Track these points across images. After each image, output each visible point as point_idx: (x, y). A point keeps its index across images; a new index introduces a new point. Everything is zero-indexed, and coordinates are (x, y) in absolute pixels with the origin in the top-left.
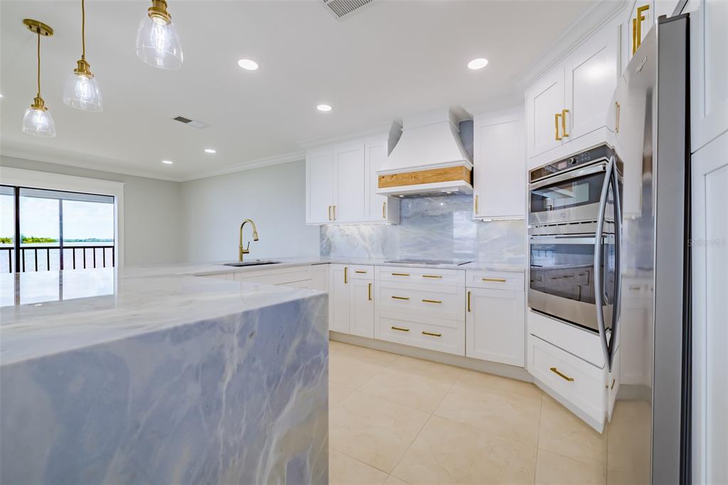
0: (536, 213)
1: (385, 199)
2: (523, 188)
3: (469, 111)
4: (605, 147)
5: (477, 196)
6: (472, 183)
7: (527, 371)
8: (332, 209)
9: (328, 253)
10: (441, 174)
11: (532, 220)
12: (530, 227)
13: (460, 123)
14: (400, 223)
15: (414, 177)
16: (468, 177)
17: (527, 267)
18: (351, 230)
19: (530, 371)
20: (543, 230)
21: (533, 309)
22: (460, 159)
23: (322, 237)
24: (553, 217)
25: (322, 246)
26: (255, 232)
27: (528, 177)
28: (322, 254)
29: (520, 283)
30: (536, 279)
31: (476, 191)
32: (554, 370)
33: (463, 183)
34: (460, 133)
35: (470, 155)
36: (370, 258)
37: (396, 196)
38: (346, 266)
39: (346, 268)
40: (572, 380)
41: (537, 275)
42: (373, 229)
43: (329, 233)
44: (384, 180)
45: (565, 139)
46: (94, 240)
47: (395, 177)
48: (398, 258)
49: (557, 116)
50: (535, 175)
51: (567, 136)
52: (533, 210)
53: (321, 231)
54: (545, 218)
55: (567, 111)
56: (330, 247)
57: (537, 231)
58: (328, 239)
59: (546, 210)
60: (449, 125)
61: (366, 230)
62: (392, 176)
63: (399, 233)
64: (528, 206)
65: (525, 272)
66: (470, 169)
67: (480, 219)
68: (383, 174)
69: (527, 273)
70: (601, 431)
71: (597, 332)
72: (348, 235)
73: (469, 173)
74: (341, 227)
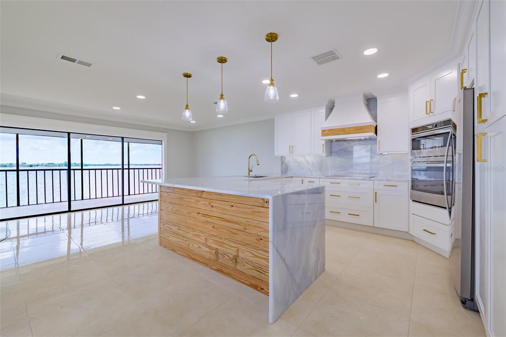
0: (415, 151)
1: (324, 142)
2: (407, 137)
3: (375, 94)
4: (450, 120)
5: (379, 141)
6: (376, 134)
7: (409, 234)
8: (291, 148)
9: (286, 172)
10: (359, 129)
11: (412, 154)
12: (411, 158)
13: (368, 99)
14: (331, 155)
15: (343, 131)
16: (374, 130)
17: (410, 179)
18: (300, 159)
19: (411, 233)
20: (419, 160)
21: (413, 201)
22: (369, 121)
23: (282, 163)
24: (424, 153)
25: (282, 168)
26: (257, 161)
27: (410, 131)
28: (282, 172)
29: (406, 187)
30: (415, 185)
31: (379, 138)
32: (425, 230)
33: (372, 134)
34: (368, 105)
35: (375, 118)
36: (313, 175)
37: (331, 141)
38: (303, 178)
39: (302, 180)
40: (435, 234)
41: (416, 183)
42: (314, 158)
43: (287, 161)
44: (325, 132)
45: (431, 114)
46: (109, 165)
47: (331, 131)
48: (330, 175)
49: (427, 102)
50: (414, 130)
51: (432, 112)
52: (413, 149)
53: (281, 160)
54: (420, 153)
55: (432, 100)
56: (287, 168)
57: (415, 160)
58: (286, 164)
59: (420, 149)
60: (363, 102)
61: (310, 159)
62: (330, 130)
63: (330, 161)
64: (410, 147)
65: (408, 181)
66: (375, 126)
67: (381, 153)
68: (323, 129)
69: (409, 182)
70: (448, 257)
71: (446, 208)
72: (298, 162)
73: (375, 128)
74: (294, 158)
